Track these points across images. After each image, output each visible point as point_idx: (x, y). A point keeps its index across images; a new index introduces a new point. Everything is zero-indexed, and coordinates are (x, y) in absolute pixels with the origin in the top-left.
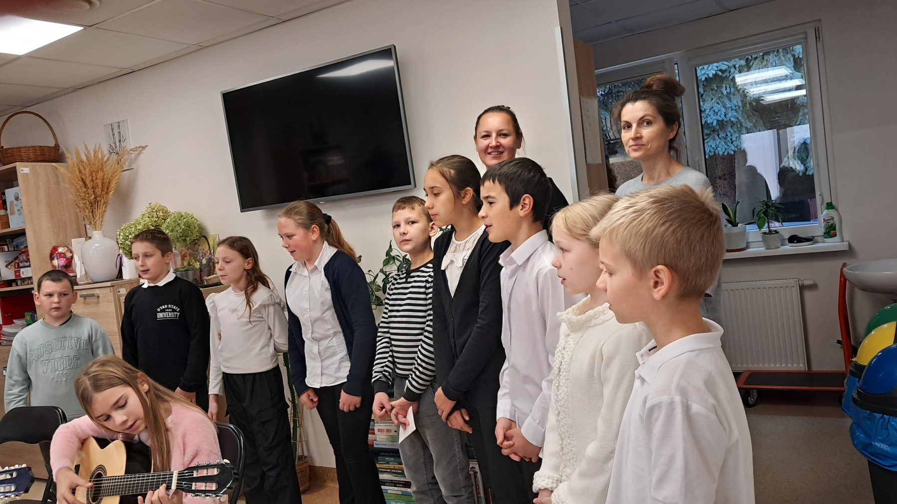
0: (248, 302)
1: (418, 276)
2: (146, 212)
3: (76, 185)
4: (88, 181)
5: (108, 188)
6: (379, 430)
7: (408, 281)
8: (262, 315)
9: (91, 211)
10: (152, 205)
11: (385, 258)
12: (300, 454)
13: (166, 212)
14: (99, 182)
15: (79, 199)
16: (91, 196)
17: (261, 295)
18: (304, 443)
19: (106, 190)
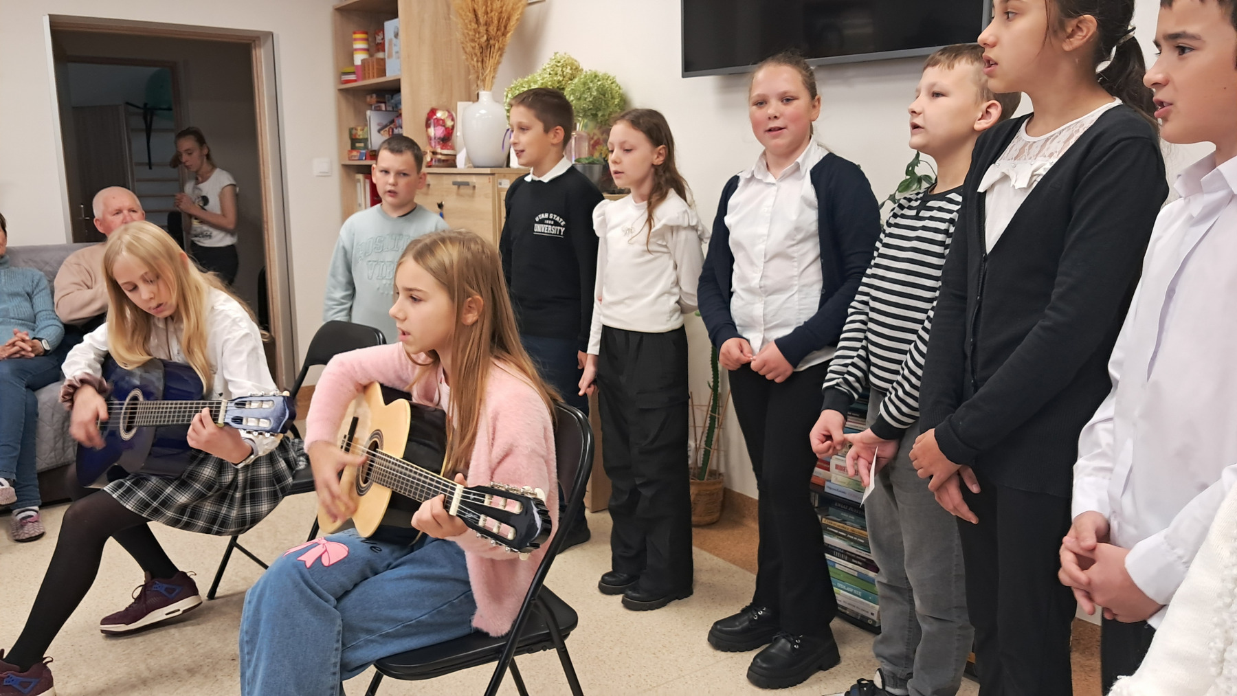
0: (650, 219)
1: (940, 209)
2: (547, 66)
3: (464, 18)
4: (480, 13)
5: (505, 27)
6: (837, 467)
7: (920, 215)
8: (667, 243)
9: (480, 59)
10: (558, 55)
11: (904, 177)
12: (714, 467)
13: (576, 70)
14: (495, 15)
15: (467, 39)
16: (483, 36)
17: (671, 209)
18: (722, 453)
19: (503, 29)
